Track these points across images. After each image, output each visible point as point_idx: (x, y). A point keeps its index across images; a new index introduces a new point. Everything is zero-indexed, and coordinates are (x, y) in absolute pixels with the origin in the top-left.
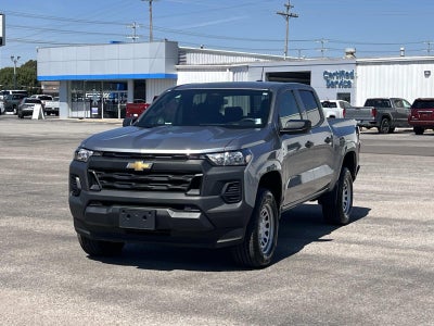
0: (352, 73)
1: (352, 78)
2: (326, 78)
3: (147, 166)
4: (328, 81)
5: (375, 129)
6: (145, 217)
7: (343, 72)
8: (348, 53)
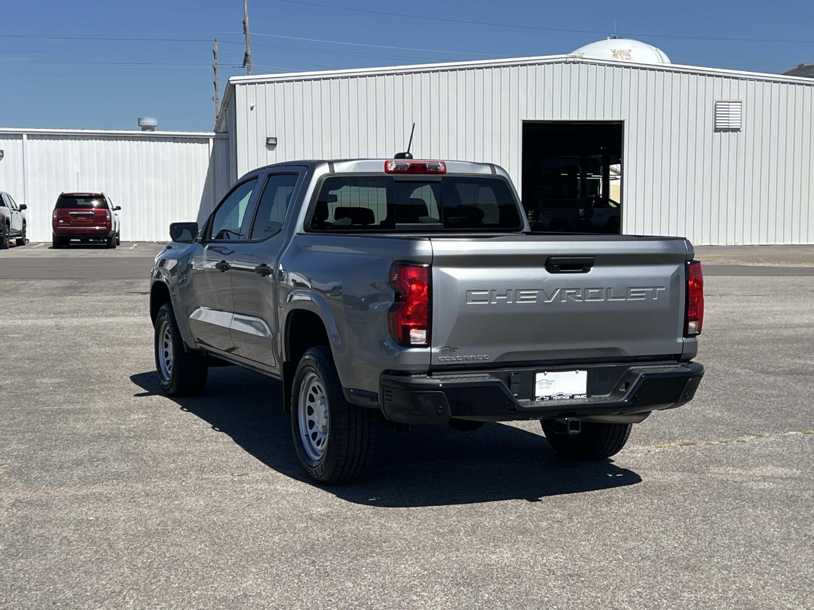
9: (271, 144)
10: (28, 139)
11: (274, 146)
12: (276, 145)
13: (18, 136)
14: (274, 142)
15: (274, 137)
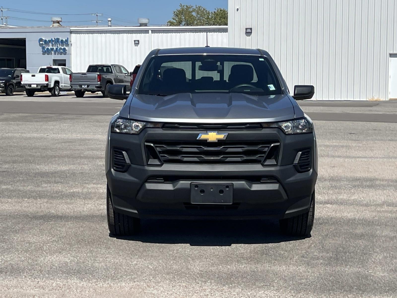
0: (67, 41)
1: (67, 45)
2: (41, 45)
3: (222, 136)
4: (43, 48)
5: (100, 93)
6: (221, 192)
7: (58, 39)
8: (54, 22)
9: (249, 32)
10: (152, 33)
11: (250, 34)
12: (251, 32)
13: (147, 32)
14: (250, 31)
15: (251, 27)
